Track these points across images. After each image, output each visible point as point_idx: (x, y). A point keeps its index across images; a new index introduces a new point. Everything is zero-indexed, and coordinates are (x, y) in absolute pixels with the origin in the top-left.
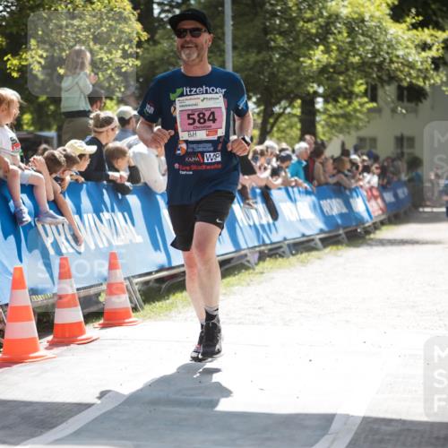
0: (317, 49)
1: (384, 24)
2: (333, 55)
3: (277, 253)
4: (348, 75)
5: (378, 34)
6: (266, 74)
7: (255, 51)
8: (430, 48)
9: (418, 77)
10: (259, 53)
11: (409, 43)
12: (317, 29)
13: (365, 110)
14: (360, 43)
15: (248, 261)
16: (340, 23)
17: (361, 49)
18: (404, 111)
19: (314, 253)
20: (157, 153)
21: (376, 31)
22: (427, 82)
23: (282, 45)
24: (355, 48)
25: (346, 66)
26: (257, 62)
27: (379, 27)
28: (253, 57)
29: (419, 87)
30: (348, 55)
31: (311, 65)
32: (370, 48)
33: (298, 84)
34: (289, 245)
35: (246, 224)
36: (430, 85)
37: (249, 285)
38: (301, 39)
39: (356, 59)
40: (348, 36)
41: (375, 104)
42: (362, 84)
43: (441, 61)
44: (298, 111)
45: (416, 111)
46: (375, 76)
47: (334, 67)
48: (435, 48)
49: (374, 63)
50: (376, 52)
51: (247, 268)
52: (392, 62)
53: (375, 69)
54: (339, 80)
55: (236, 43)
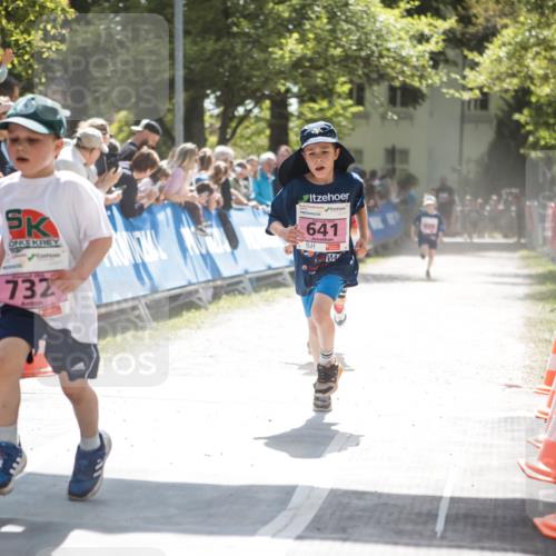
0: (291, 37)
1: (373, 9)
2: (310, 45)
3: (237, 290)
4: (328, 71)
5: (365, 21)
6: (227, 66)
7: (213, 37)
8: (428, 40)
9: (413, 75)
10: (217, 40)
11: (402, 34)
12: (291, 12)
13: (348, 114)
14: (343, 32)
15: (200, 299)
16: (318, 6)
17: (344, 39)
18: (395, 117)
19: (282, 290)
20: (84, 161)
21: (362, 18)
22: (424, 82)
23: (247, 30)
24: (336, 38)
25: (326, 59)
26: (215, 52)
27: (365, 12)
28: (210, 46)
29: (413, 87)
30: (328, 46)
31: (282, 57)
32: (356, 38)
33: (267, 81)
34: (250, 280)
35: (198, 253)
36: (428, 86)
37: (199, 328)
38: (271, 25)
39: (338, 52)
40: (329, 23)
41: (361, 108)
42: (345, 83)
43: (442, 58)
44: (267, 114)
45: (410, 118)
46: (360, 72)
47: (310, 60)
48: (433, 40)
49: (360, 57)
50: (363, 43)
51: (198, 307)
52: (381, 56)
53: (361, 64)
54: (316, 77)
55: (190, 27)
